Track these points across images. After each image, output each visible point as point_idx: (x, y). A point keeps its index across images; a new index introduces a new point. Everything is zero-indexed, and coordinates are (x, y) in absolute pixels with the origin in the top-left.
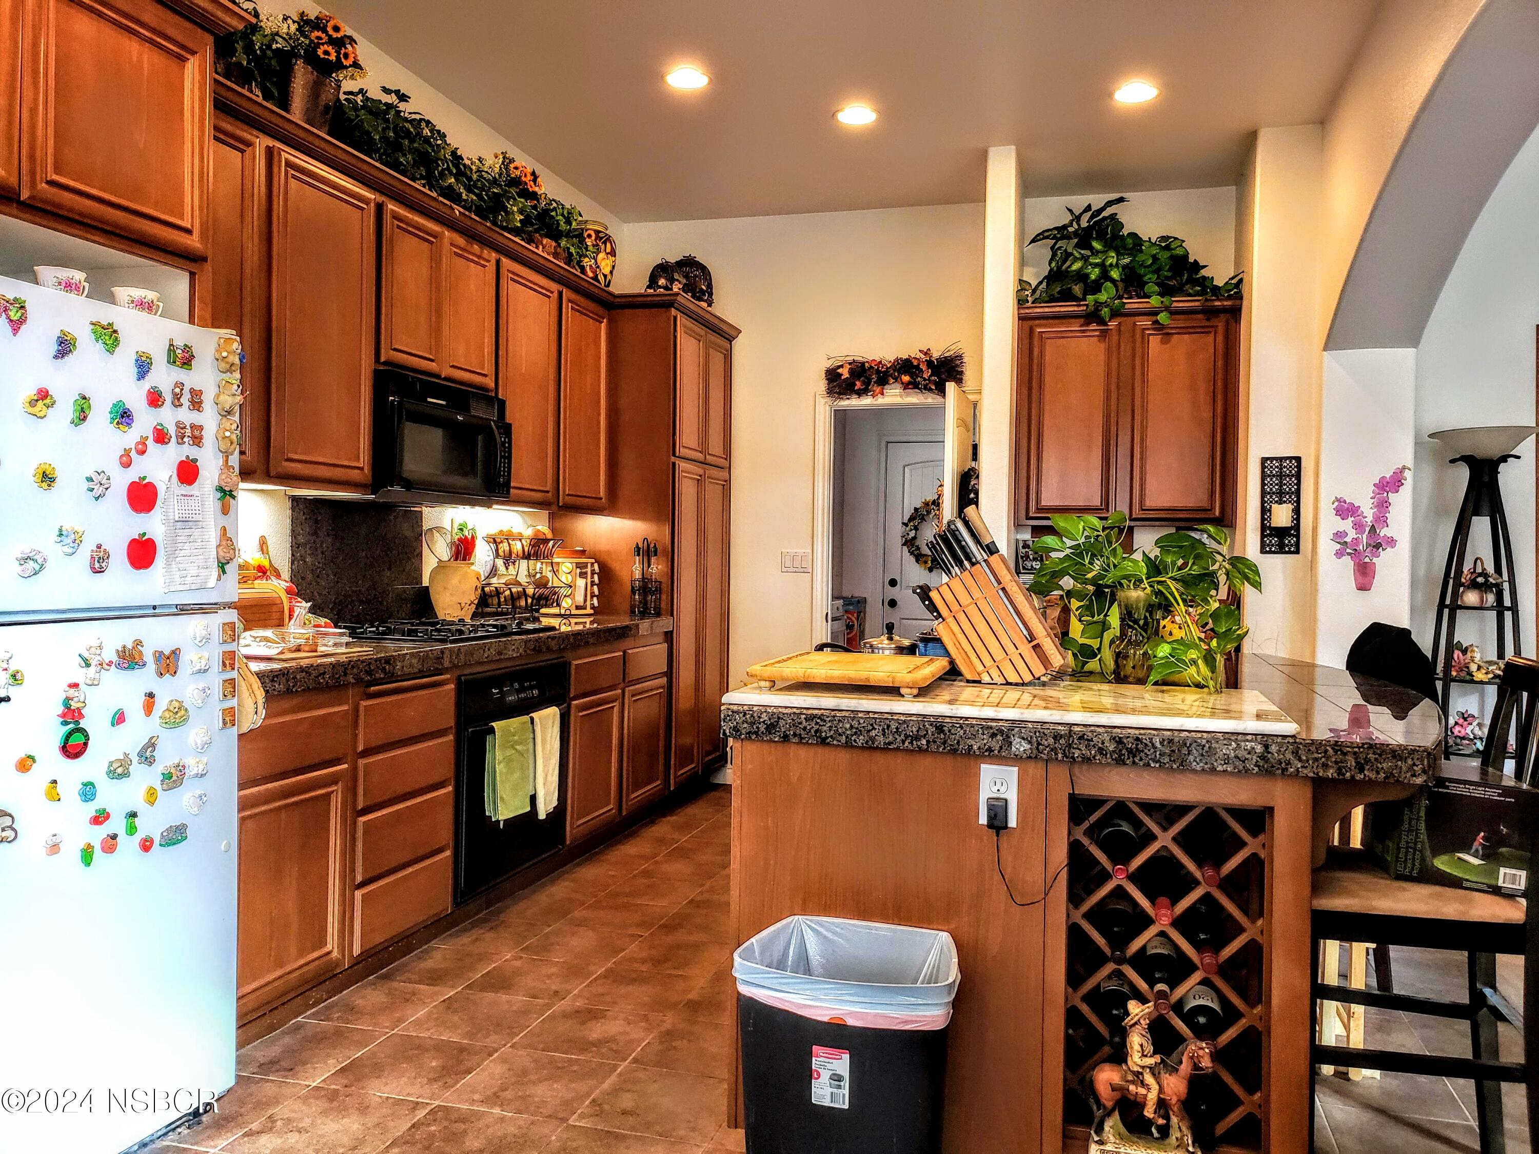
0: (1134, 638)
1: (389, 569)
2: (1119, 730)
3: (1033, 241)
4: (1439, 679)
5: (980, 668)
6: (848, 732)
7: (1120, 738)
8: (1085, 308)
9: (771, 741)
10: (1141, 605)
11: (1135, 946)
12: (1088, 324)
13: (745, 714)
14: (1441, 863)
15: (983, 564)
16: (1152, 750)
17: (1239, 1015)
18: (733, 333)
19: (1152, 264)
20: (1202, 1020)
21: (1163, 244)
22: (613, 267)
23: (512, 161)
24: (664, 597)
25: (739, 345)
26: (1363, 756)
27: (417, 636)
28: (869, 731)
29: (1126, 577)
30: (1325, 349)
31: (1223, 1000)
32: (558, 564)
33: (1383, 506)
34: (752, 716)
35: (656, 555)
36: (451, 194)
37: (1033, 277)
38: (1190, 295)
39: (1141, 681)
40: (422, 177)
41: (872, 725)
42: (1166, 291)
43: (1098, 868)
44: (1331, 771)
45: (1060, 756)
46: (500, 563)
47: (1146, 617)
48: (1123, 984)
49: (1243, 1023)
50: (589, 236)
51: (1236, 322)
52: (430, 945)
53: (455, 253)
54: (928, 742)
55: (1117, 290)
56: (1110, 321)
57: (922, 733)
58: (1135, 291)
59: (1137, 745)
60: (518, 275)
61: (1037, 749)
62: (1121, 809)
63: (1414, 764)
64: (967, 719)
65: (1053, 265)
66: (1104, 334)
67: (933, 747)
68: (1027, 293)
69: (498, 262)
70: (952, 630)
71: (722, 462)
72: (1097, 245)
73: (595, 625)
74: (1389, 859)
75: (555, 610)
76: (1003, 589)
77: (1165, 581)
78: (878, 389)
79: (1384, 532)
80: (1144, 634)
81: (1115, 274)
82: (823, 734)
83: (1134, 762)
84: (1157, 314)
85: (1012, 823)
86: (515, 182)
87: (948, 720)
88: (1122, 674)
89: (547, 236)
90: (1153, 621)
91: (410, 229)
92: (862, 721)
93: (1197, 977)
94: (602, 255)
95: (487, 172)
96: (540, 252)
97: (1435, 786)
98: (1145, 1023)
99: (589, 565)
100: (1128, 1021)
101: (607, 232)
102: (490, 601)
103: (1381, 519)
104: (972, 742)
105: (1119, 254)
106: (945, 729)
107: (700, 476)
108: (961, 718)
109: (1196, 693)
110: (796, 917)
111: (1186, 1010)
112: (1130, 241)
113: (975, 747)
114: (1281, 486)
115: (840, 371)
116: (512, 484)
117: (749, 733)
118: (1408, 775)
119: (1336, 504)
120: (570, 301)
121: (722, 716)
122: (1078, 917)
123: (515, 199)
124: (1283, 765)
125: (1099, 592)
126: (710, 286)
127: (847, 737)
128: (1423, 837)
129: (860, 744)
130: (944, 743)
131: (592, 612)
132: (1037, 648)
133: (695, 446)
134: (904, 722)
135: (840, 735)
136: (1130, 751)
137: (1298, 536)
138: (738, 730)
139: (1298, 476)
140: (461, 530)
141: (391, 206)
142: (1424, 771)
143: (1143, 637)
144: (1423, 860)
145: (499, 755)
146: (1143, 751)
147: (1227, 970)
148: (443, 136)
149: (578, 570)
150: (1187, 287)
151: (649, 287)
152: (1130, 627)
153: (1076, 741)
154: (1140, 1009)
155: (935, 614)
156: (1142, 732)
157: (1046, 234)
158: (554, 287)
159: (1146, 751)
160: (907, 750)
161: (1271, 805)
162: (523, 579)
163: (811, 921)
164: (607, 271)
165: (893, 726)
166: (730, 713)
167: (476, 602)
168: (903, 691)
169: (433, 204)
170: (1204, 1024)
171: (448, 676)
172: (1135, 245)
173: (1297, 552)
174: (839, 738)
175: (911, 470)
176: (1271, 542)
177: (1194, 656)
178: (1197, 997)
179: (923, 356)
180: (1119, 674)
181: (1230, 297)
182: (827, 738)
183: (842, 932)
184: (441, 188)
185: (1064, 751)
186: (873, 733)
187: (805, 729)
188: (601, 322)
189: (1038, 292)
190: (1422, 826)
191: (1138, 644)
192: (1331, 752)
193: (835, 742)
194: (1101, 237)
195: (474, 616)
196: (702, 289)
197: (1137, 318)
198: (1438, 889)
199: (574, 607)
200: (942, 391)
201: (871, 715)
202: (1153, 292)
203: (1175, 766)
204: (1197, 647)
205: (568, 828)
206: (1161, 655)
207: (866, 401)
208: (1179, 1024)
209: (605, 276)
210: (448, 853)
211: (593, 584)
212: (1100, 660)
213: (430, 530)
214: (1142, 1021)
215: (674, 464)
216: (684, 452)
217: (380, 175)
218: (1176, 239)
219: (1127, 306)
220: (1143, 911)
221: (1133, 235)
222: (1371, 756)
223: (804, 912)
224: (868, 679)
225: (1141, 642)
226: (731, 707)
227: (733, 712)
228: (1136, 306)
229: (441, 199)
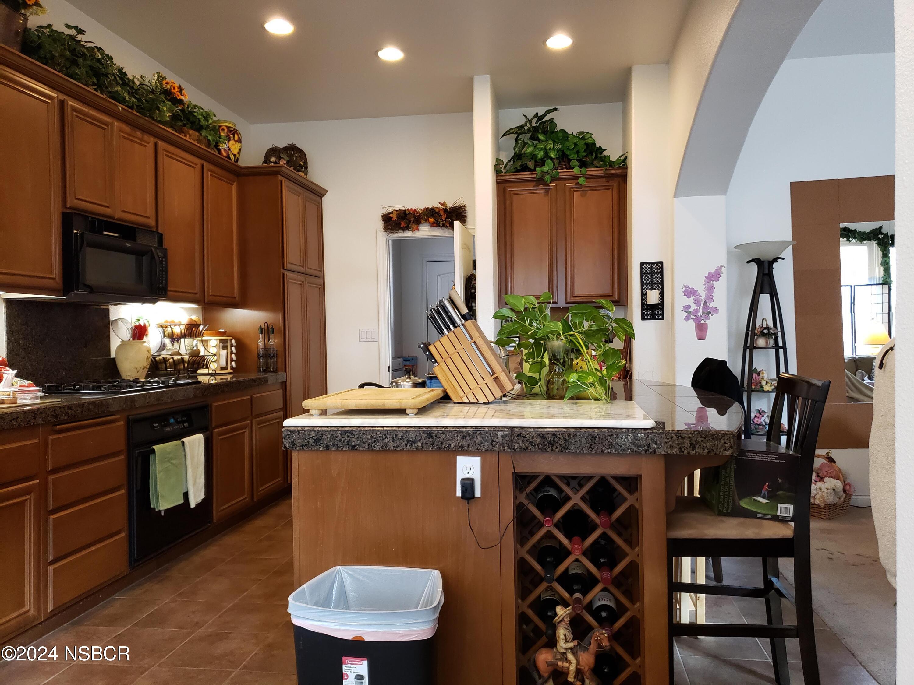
0: (557, 371)
1: (86, 347)
2: (542, 430)
3: (504, 135)
4: (745, 391)
5: (462, 394)
6: (369, 441)
7: (543, 435)
8: (535, 176)
9: (317, 450)
10: (561, 349)
11: (561, 569)
12: (538, 185)
13: (299, 433)
14: (744, 504)
15: (462, 327)
16: (564, 442)
17: (626, 610)
18: (323, 192)
19: (574, 148)
20: (604, 614)
21: (581, 137)
22: (240, 150)
23: (164, 78)
24: (280, 360)
25: (326, 200)
26: (694, 439)
27: (101, 390)
28: (383, 439)
29: (551, 332)
30: (675, 196)
31: (617, 601)
32: (207, 341)
33: (711, 289)
34: (304, 434)
35: (273, 333)
36: (115, 97)
37: (505, 158)
38: (597, 167)
39: (562, 398)
40: (94, 84)
41: (385, 435)
42: (583, 164)
43: (536, 521)
44: (675, 450)
45: (506, 448)
46: (167, 341)
47: (564, 358)
48: (554, 595)
49: (628, 615)
50: (223, 130)
51: (624, 183)
52: (113, 597)
53: (123, 137)
54: (422, 444)
55: (554, 165)
56: (550, 183)
57: (418, 438)
58: (565, 165)
59: (554, 438)
60: (170, 153)
61: (492, 444)
62: (548, 481)
63: (725, 443)
64: (447, 427)
65: (516, 149)
66: (547, 192)
67: (425, 447)
68: (500, 166)
69: (156, 145)
70: (444, 371)
71: (318, 273)
72: (541, 137)
73: (234, 379)
74: (714, 502)
75: (205, 371)
76: (475, 342)
77: (574, 335)
78: (415, 226)
79: (711, 305)
80: (563, 368)
81: (552, 155)
82: (353, 443)
83: (552, 450)
84: (578, 179)
85: (478, 493)
86: (168, 93)
87: (435, 429)
88: (551, 394)
89: (192, 128)
90: (569, 360)
91: (86, 118)
92: (378, 433)
93: (599, 587)
94: (232, 142)
95: (146, 85)
96: (187, 138)
97: (738, 455)
98: (567, 620)
99: (229, 341)
100: (557, 619)
101: (235, 128)
102: (160, 366)
103: (710, 297)
104: (451, 443)
105: (554, 142)
106: (433, 435)
107: (303, 282)
108: (443, 427)
109: (596, 404)
110: (338, 567)
111: (594, 608)
112: (561, 135)
113: (452, 446)
114: (652, 280)
115: (391, 215)
116: (169, 288)
117: (302, 446)
118: (722, 450)
119: (684, 289)
120: (210, 170)
121: (283, 435)
122: (524, 552)
123: (164, 102)
124: (646, 447)
125: (537, 344)
126: (306, 163)
127: (369, 445)
128: (733, 487)
129: (377, 449)
130: (432, 445)
131: (231, 371)
132: (496, 379)
133: (299, 263)
134: (407, 431)
135: (364, 443)
136: (550, 443)
137: (663, 309)
138: (295, 444)
139: (662, 273)
140: (139, 320)
141: (71, 103)
142: (731, 447)
143: (563, 370)
144: (734, 501)
145: (159, 467)
146: (557, 442)
147: (618, 582)
148: (111, 58)
149: (221, 345)
150: (595, 162)
151: (264, 162)
152: (555, 364)
153: (515, 438)
154: (563, 612)
155: (433, 360)
156: (557, 430)
157: (512, 131)
158: (198, 161)
159: (560, 442)
160: (409, 450)
161: (640, 474)
162: (183, 351)
163: (348, 569)
164: (235, 152)
165: (399, 436)
166: (289, 433)
167: (148, 367)
168: (407, 411)
169: (104, 103)
170: (605, 617)
171: (118, 416)
172: (564, 137)
173: (663, 318)
174: (364, 445)
175: (441, 278)
176: (647, 313)
177: (592, 380)
178: (601, 599)
179: (441, 206)
180: (549, 394)
181: (620, 168)
182: (355, 446)
183: (369, 575)
184: (110, 92)
185: (509, 444)
186: (386, 441)
187: (340, 441)
188: (232, 185)
189: (508, 167)
190: (733, 482)
191: (559, 375)
192: (675, 437)
193: (361, 448)
194: (545, 132)
195: (147, 377)
196: (300, 164)
197: (567, 181)
198: (741, 520)
199: (219, 368)
200: (452, 226)
201: (385, 428)
202: (575, 165)
203: (578, 451)
204: (594, 375)
205: (214, 512)
206: (572, 380)
207: (408, 234)
208: (590, 619)
209: (234, 155)
210: (123, 535)
211: (232, 353)
212: (539, 386)
213: (116, 320)
214: (565, 619)
215: (283, 274)
216: (290, 266)
217: (61, 81)
218: (588, 133)
219: (560, 174)
220: (565, 547)
221: (563, 131)
222: (699, 439)
223: (344, 563)
224: (384, 405)
225: (562, 373)
226: (290, 428)
227: (290, 432)
228: (565, 174)
229: (109, 99)
